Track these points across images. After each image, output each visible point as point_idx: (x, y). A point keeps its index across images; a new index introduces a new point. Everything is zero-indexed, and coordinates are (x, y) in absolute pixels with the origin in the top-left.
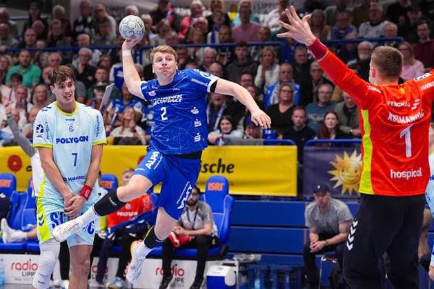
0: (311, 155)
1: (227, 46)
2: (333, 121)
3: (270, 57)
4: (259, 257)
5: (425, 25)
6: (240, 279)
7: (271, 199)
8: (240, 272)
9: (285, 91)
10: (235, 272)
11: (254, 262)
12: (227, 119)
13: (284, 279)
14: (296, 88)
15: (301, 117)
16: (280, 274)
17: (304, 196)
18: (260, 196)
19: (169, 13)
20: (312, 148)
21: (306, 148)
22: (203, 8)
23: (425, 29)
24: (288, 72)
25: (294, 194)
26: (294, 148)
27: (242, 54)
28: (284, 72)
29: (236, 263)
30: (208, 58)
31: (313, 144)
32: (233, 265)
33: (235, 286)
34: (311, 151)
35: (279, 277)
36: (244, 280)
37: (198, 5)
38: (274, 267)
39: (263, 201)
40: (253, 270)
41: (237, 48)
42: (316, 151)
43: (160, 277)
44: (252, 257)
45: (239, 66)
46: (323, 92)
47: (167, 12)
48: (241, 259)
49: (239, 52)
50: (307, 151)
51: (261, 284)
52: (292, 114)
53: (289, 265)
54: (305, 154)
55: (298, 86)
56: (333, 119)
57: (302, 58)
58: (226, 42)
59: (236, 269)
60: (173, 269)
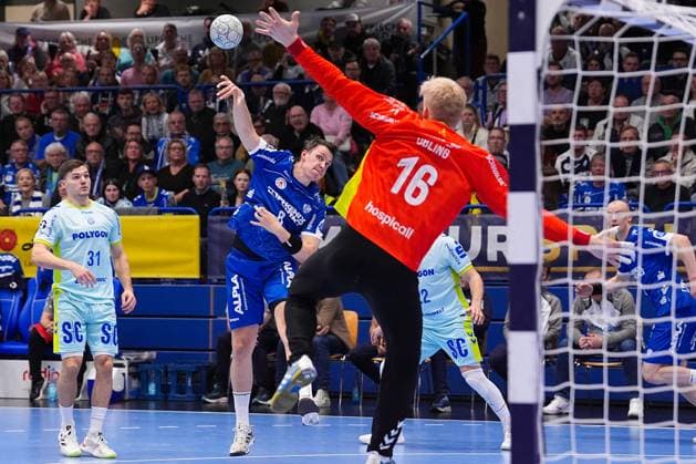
0: (218, 226)
1: (110, 90)
2: (246, 183)
3: (156, 104)
4: (154, 354)
5: (355, 63)
6: (130, 383)
7: (173, 282)
8: (129, 374)
9: (174, 149)
10: (124, 374)
11: (148, 362)
12: (114, 184)
13: (185, 381)
14: (190, 143)
15: (204, 177)
16: (180, 376)
17: (209, 277)
18: (159, 279)
19: (30, 49)
20: (219, 217)
21: (210, 217)
22: (75, 42)
23: (354, 69)
24: (180, 122)
25: (196, 275)
26: (196, 218)
27: (126, 104)
28: (173, 123)
29: (125, 363)
30: (80, 106)
31: (217, 213)
32: (121, 366)
33: (124, 391)
34: (216, 222)
35: (178, 380)
36: (135, 384)
37: (68, 38)
38: (172, 366)
39: (163, 285)
40: (147, 372)
41: (120, 96)
42: (222, 221)
43: (28, 383)
44: (146, 355)
45: (124, 118)
46: (222, 147)
47: (26, 48)
48: (132, 358)
49: (122, 101)
50: (212, 222)
51: (157, 388)
52: (193, 173)
53: (191, 363)
54: (210, 225)
55: (192, 139)
56: (245, 180)
57: (197, 104)
58: (109, 85)
59: (125, 370)
60: (45, 372)
